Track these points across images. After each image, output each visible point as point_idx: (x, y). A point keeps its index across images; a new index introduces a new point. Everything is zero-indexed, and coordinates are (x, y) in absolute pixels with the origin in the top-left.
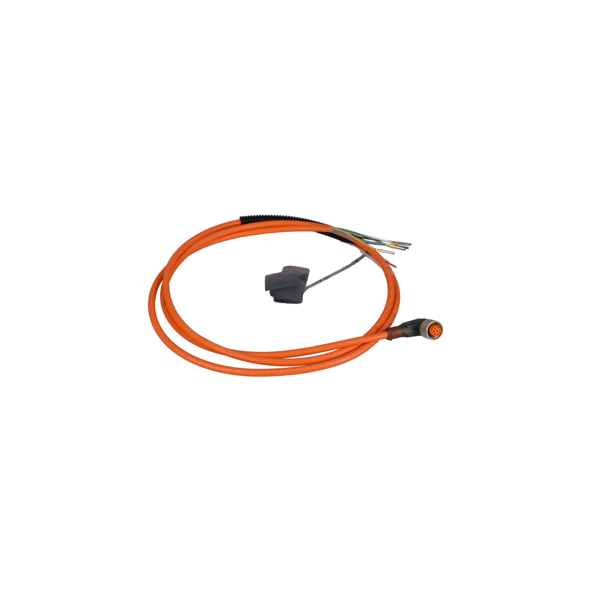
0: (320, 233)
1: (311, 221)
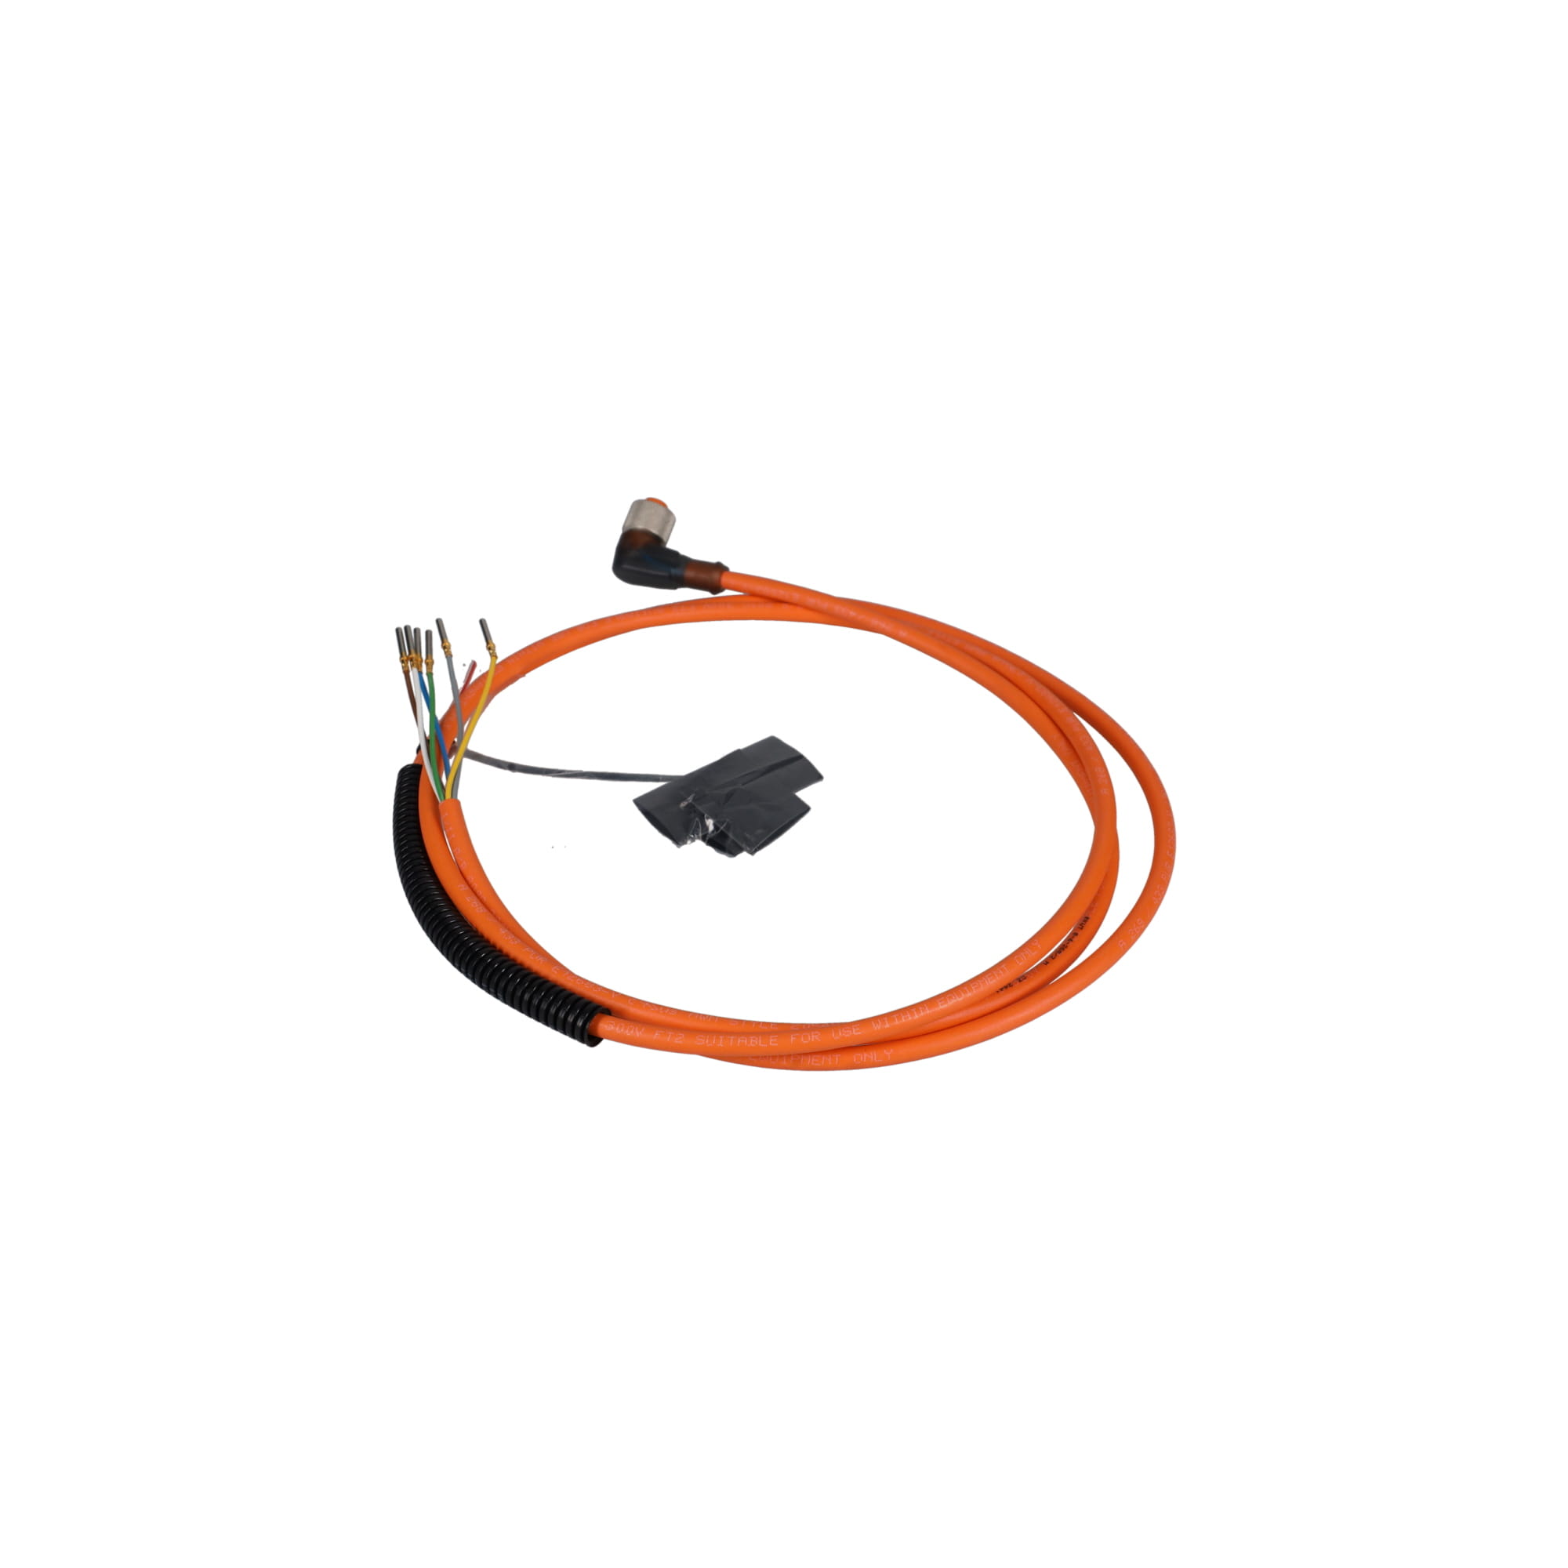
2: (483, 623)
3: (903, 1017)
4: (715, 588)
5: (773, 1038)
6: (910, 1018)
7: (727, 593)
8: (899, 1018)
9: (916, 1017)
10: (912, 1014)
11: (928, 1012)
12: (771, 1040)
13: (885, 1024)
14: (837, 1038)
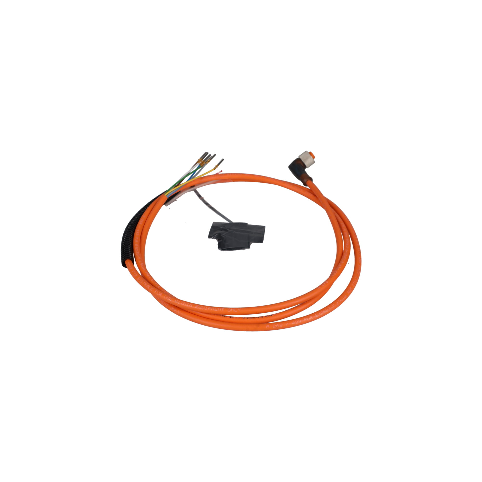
2: (223, 160)
3: (184, 304)
4: (305, 184)
5: (152, 288)
6: (185, 305)
7: (308, 187)
8: (183, 303)
9: (187, 306)
10: (187, 304)
11: (191, 307)
12: (151, 289)
13: (178, 302)
14: (165, 298)
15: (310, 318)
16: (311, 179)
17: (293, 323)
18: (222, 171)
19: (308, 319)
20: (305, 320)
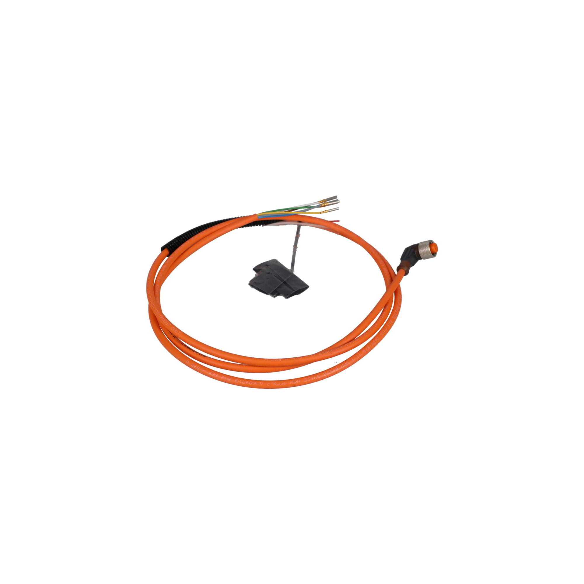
0: (243, 227)
1: (230, 219)
15: (229, 379)
16: (407, 273)
17: (209, 373)
18: (338, 221)
19: (225, 379)
20: (222, 377)
